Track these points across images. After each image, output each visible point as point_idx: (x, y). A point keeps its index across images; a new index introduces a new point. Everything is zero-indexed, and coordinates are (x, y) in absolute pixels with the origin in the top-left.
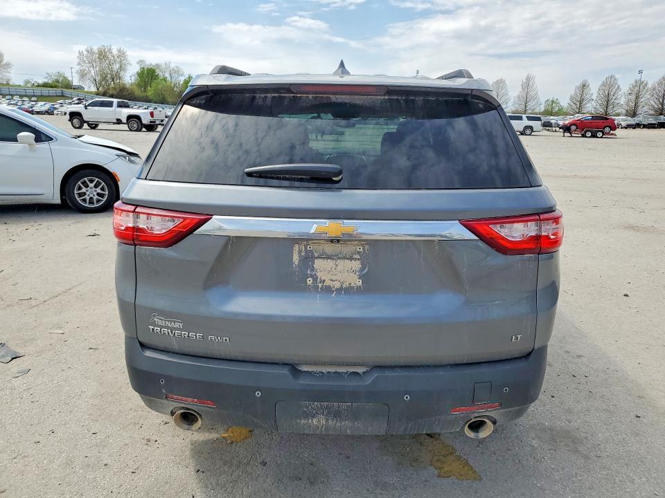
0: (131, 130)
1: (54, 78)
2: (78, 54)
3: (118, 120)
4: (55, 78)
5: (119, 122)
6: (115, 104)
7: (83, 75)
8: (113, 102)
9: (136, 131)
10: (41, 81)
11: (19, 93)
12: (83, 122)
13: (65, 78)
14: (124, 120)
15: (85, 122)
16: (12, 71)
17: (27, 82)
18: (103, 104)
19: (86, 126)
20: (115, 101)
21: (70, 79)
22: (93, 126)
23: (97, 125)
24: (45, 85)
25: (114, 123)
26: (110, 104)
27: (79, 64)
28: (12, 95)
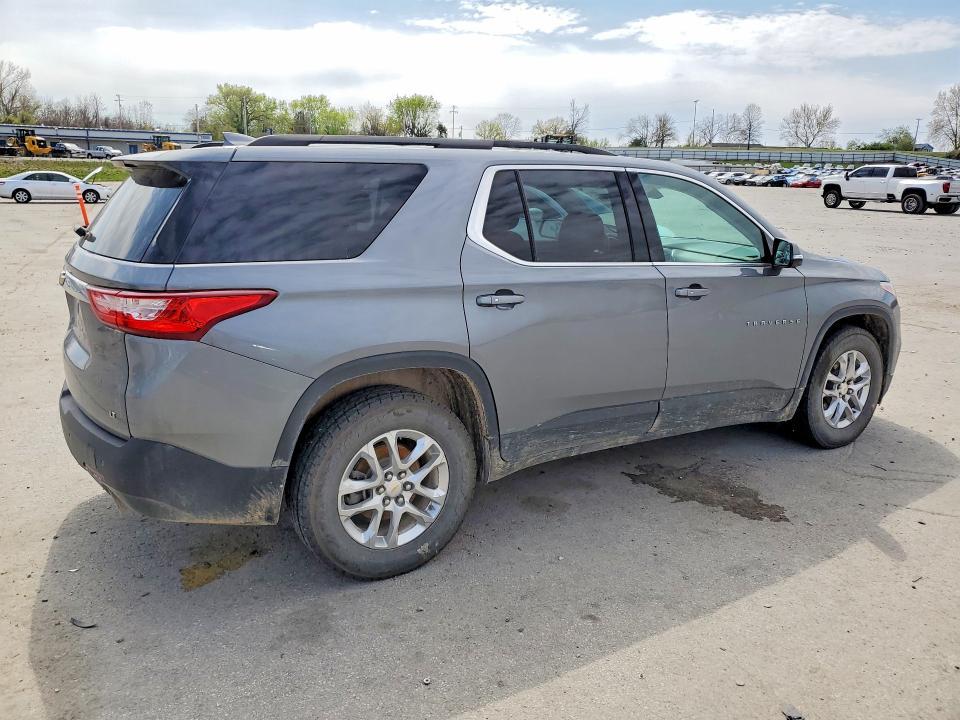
0: (905, 212)
1: (892, 135)
2: (936, 99)
3: (889, 195)
4: (894, 135)
5: (891, 198)
6: (891, 173)
7: (937, 128)
8: (889, 169)
9: (911, 213)
10: (869, 142)
11: (833, 160)
12: (840, 198)
13: (907, 135)
14: (899, 196)
15: (845, 198)
16: (838, 131)
17: (851, 145)
18: (872, 173)
19: (845, 204)
20: (892, 167)
21: (913, 136)
22: (857, 204)
23: (862, 204)
24: (875, 147)
25: (883, 201)
26: (883, 173)
27: (935, 112)
28: (824, 163)
